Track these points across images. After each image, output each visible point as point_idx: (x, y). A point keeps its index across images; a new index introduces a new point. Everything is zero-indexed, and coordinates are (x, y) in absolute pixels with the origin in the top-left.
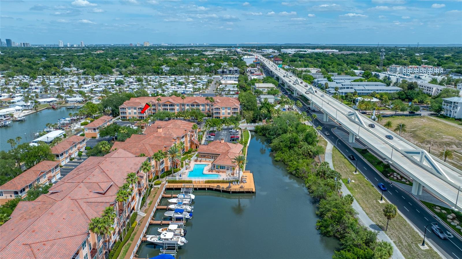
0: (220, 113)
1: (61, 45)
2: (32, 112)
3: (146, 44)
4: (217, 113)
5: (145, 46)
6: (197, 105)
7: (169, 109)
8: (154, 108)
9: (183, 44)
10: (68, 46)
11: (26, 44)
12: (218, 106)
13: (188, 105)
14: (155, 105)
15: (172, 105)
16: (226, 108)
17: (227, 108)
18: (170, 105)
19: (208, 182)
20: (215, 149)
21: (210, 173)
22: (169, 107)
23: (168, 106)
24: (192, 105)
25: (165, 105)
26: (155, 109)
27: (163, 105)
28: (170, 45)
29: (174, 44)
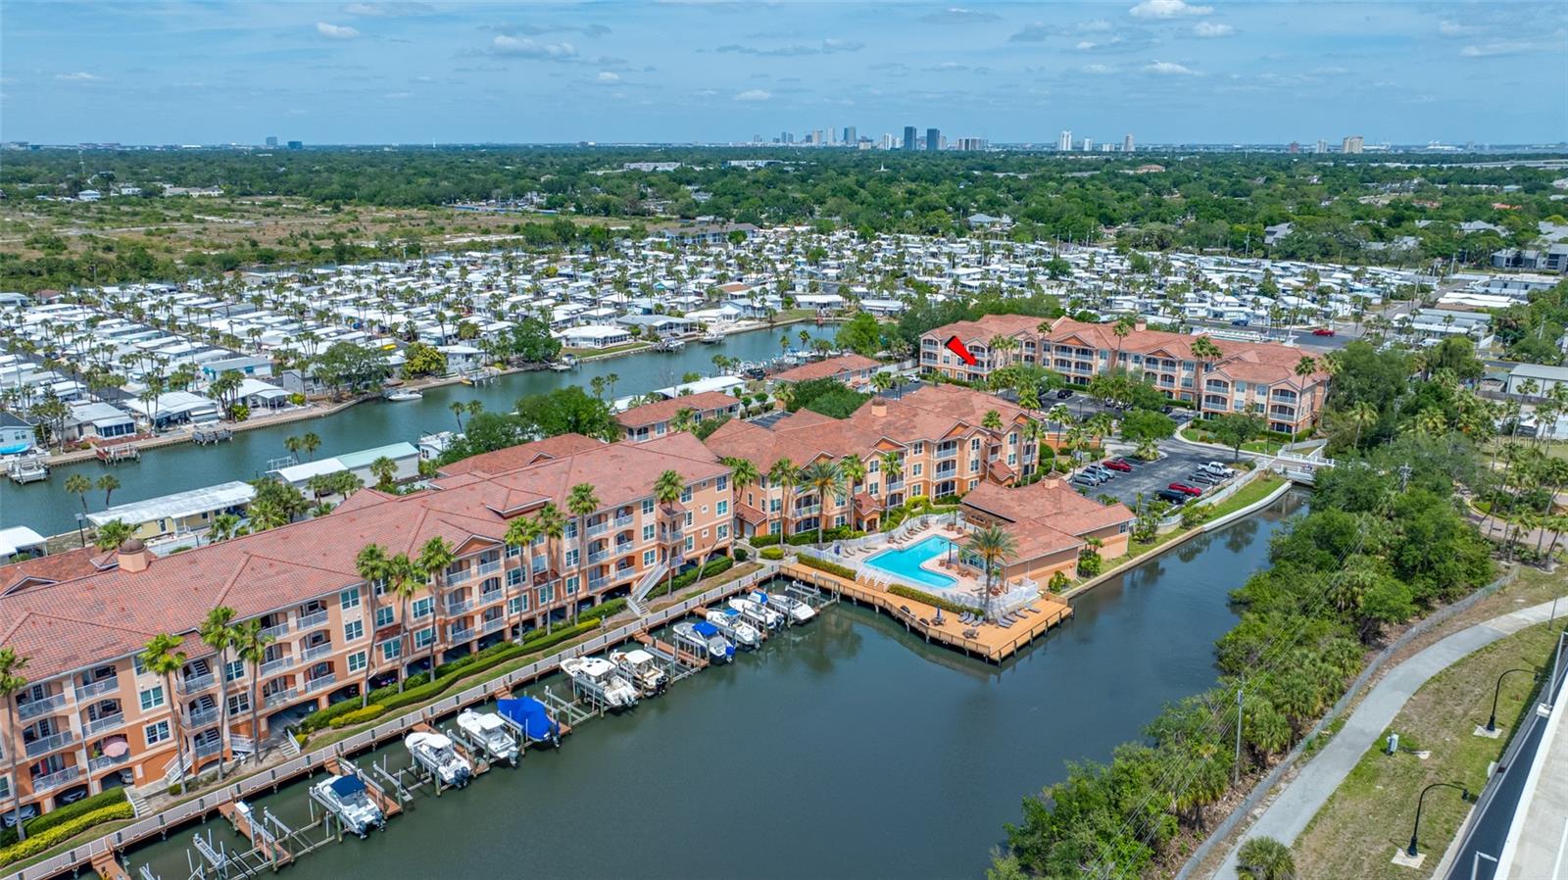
0: (1224, 401)
1: (1066, 146)
2: (757, 327)
3: (1351, 144)
4: (1216, 399)
5: (1346, 151)
6: (1166, 363)
7: (1073, 365)
8: (1030, 353)
9: (1524, 146)
10: (1086, 149)
11: (974, 141)
12: (1222, 374)
13: (1137, 359)
14: (1033, 345)
15: (1084, 352)
16: (1251, 386)
17: (1254, 385)
18: (1078, 351)
19: (896, 590)
20: (1012, 504)
21: (943, 570)
22: (1073, 358)
23: (1074, 354)
24: (1148, 361)
25: (1064, 349)
26: (1032, 359)
27: (1057, 348)
28: (1464, 147)
29: (1482, 147)
